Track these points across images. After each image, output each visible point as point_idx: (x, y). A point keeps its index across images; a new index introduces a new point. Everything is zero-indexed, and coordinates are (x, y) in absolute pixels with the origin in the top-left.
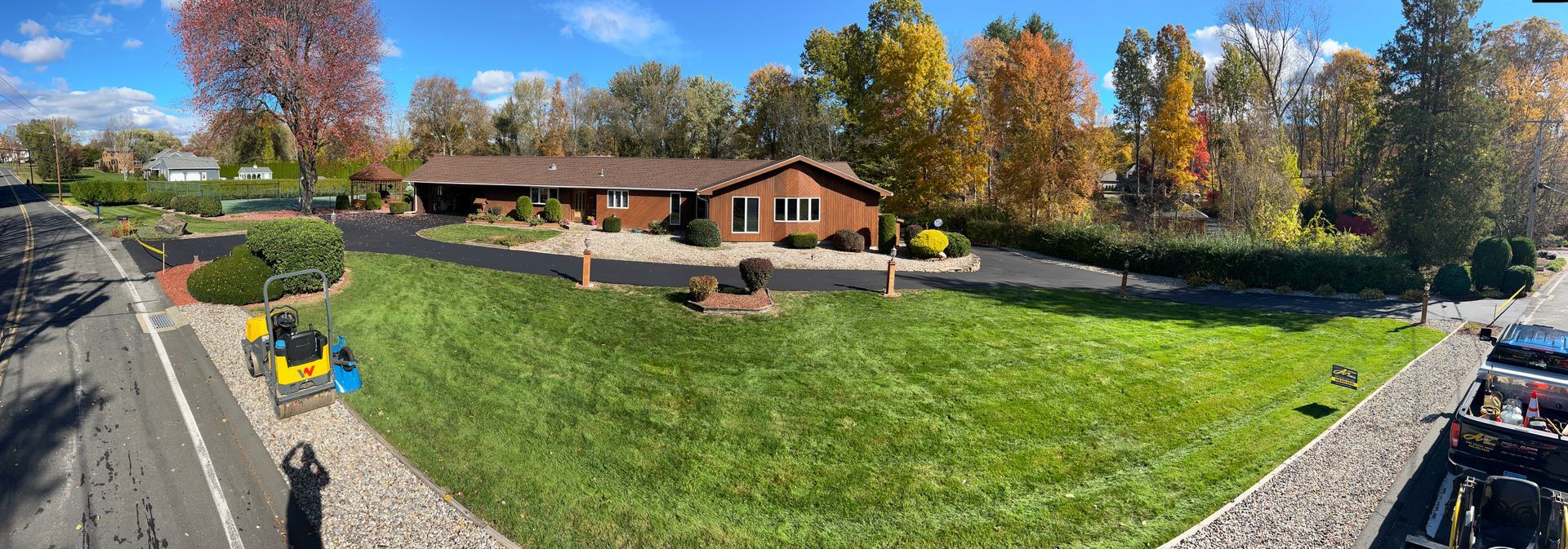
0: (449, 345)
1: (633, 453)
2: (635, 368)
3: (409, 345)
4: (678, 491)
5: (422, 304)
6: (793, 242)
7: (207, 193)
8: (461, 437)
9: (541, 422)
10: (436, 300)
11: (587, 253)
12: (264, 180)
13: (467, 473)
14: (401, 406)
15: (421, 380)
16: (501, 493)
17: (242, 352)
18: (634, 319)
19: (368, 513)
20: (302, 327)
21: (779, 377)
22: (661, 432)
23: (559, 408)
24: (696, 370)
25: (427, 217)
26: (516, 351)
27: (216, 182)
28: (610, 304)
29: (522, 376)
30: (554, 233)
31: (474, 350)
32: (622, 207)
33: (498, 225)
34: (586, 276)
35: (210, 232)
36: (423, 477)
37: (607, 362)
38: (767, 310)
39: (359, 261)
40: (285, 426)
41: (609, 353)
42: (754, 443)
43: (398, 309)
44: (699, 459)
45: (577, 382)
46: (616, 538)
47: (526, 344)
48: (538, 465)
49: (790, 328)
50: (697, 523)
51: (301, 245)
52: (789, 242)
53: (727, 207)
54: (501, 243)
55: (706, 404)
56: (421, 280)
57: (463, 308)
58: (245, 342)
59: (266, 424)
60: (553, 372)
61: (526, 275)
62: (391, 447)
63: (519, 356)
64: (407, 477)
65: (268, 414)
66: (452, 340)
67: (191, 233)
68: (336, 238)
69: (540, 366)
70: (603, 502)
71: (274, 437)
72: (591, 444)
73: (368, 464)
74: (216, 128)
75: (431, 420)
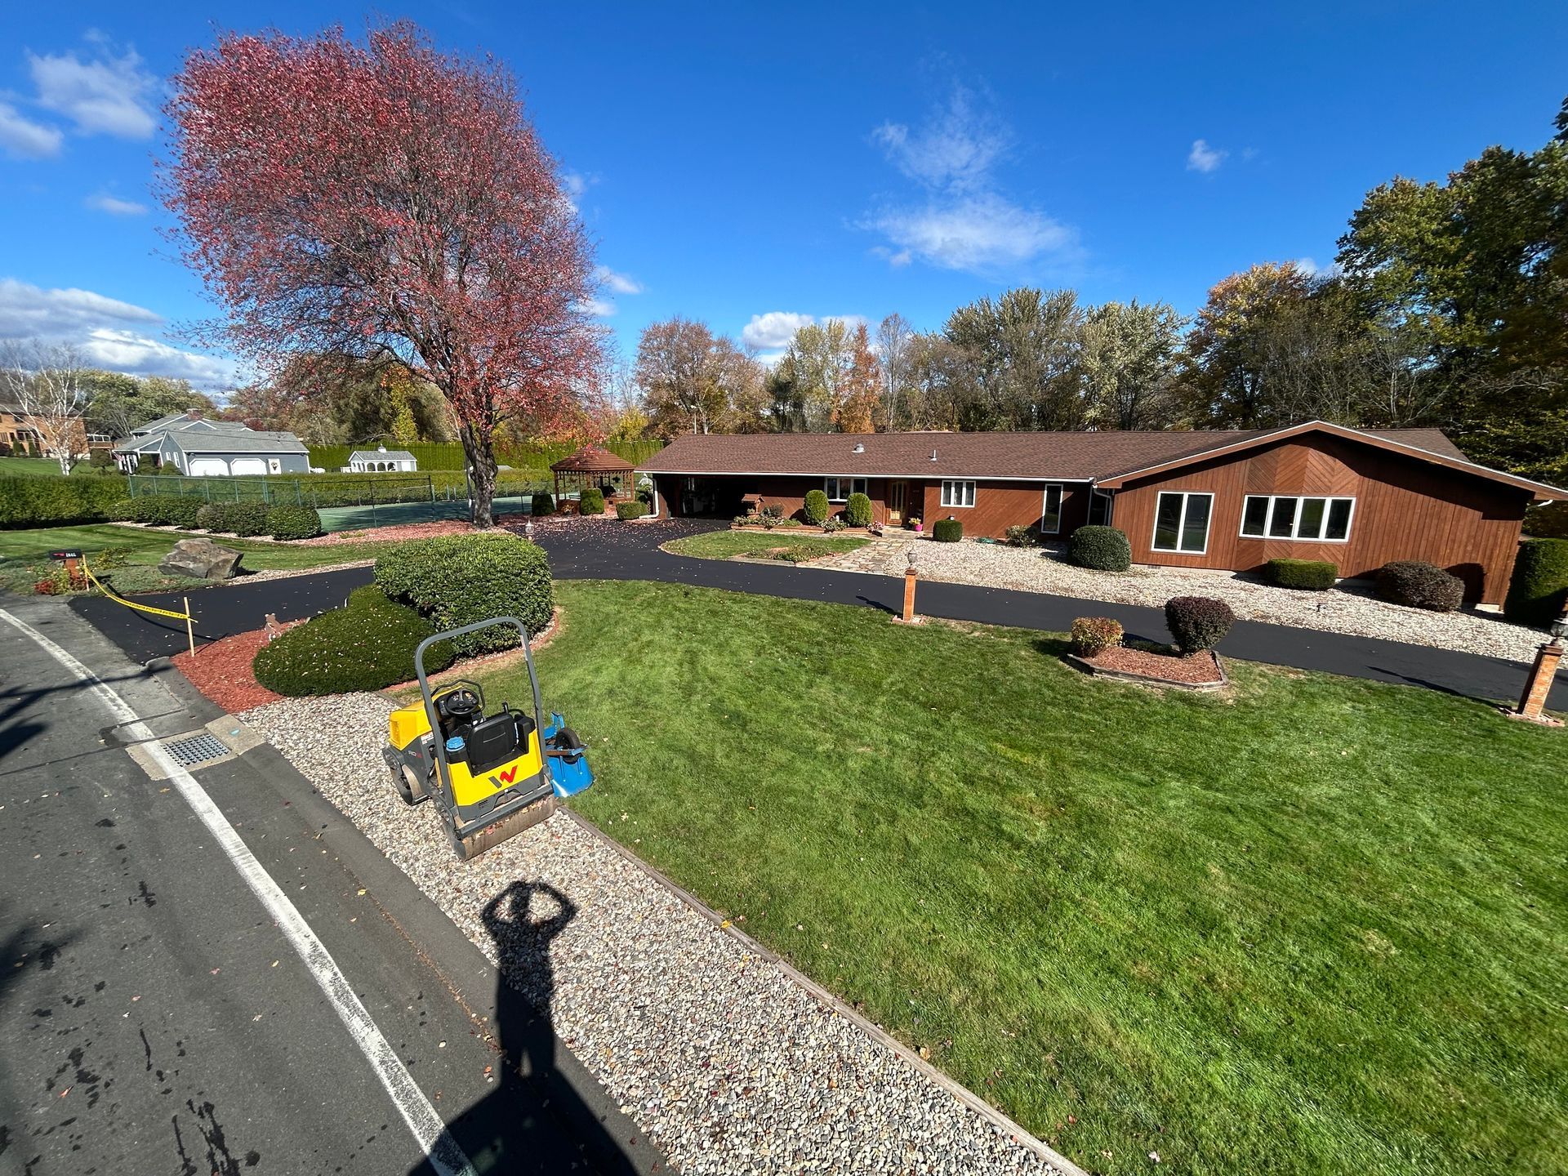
0: (716, 709)
1: (976, 873)
2: (981, 748)
3: (659, 713)
4: (1042, 943)
5: (675, 651)
6: (1278, 575)
7: (285, 496)
8: (739, 838)
9: (847, 815)
10: (694, 645)
11: (910, 572)
12: (401, 473)
13: (750, 888)
14: (653, 801)
15: (679, 762)
16: (795, 915)
17: (386, 768)
18: (981, 674)
19: (617, 965)
20: (489, 710)
21: (1228, 810)
22: (1018, 848)
23: (872, 795)
24: (1077, 764)
25: (673, 522)
26: (810, 713)
27: (303, 476)
28: (944, 649)
29: (820, 749)
30: (860, 543)
31: (753, 714)
32: (964, 505)
33: (779, 532)
34: (909, 607)
35: (298, 567)
36: (690, 900)
37: (939, 734)
38: (1211, 688)
39: (576, 594)
40: (476, 869)
41: (942, 721)
42: (1174, 905)
43: (639, 661)
44: (1078, 904)
45: (896, 761)
46: (950, 991)
47: (823, 704)
48: (845, 876)
49: (1258, 729)
50: (1069, 1001)
51: (477, 578)
52: (1268, 575)
53: (1146, 507)
54: (784, 558)
55: (1092, 821)
56: (671, 616)
57: (733, 653)
58: (390, 753)
59: (443, 875)
60: (863, 745)
61: (821, 604)
62: (642, 864)
63: (815, 721)
64: (669, 902)
65: (445, 858)
66: (721, 700)
67: (254, 573)
68: (537, 563)
69: (844, 736)
70: (933, 936)
71: (459, 891)
72: (917, 851)
73: (611, 894)
74: (291, 382)
75: (697, 817)
